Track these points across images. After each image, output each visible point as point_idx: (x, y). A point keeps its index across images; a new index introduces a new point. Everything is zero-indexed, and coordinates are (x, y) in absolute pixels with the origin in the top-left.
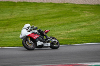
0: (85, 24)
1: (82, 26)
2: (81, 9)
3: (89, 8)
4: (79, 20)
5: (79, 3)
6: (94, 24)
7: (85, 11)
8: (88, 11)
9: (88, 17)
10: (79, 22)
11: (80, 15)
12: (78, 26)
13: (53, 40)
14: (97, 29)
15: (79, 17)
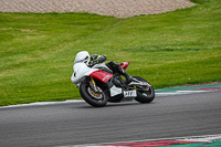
0: (25, 58)
1: (17, 62)
2: (14, 24)
3: (34, 22)
4: (11, 49)
5: (9, 10)
6: (45, 57)
7: (24, 27)
8: (31, 28)
9: (31, 41)
10: (10, 53)
11: (12, 37)
12: (9, 63)
13: (141, 83)
14: (53, 71)
15: (9, 43)
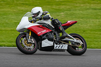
13: (75, 40)
